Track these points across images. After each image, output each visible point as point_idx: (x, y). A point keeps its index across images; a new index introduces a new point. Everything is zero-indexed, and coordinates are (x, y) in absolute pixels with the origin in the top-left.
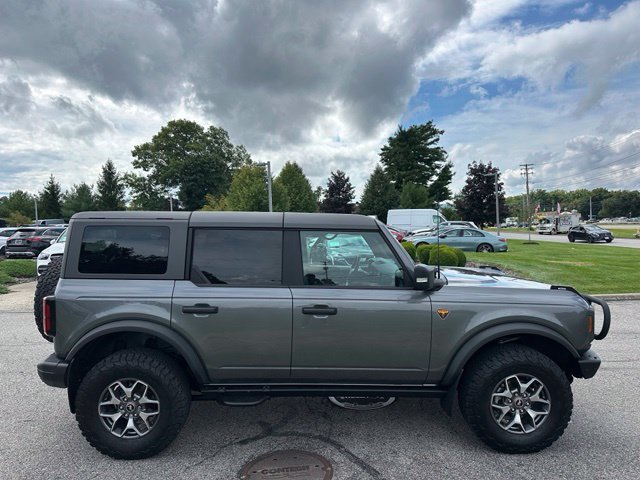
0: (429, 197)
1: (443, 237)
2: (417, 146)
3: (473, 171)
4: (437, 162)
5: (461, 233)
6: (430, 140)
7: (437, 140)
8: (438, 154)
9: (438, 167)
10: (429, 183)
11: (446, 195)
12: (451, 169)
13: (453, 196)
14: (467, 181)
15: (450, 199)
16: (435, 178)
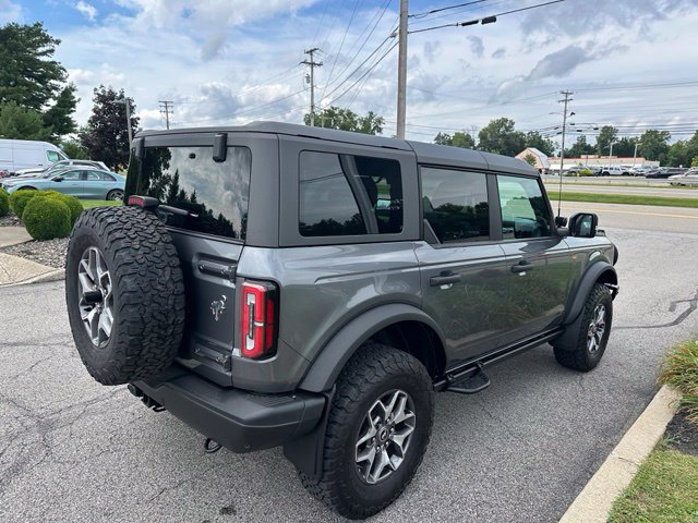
0: (45, 126)
1: (58, 180)
2: (20, 54)
3: (102, 99)
4: (52, 81)
5: (84, 175)
6: (40, 50)
7: (52, 51)
8: (54, 71)
9: (56, 89)
10: (44, 109)
11: (68, 127)
12: (73, 94)
13: (78, 129)
14: (94, 110)
15: (75, 132)
16: (52, 103)
